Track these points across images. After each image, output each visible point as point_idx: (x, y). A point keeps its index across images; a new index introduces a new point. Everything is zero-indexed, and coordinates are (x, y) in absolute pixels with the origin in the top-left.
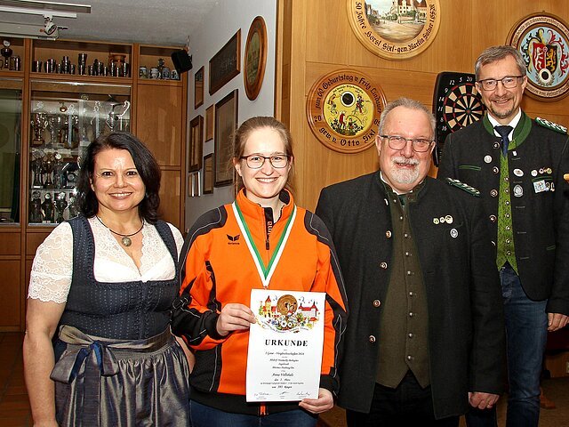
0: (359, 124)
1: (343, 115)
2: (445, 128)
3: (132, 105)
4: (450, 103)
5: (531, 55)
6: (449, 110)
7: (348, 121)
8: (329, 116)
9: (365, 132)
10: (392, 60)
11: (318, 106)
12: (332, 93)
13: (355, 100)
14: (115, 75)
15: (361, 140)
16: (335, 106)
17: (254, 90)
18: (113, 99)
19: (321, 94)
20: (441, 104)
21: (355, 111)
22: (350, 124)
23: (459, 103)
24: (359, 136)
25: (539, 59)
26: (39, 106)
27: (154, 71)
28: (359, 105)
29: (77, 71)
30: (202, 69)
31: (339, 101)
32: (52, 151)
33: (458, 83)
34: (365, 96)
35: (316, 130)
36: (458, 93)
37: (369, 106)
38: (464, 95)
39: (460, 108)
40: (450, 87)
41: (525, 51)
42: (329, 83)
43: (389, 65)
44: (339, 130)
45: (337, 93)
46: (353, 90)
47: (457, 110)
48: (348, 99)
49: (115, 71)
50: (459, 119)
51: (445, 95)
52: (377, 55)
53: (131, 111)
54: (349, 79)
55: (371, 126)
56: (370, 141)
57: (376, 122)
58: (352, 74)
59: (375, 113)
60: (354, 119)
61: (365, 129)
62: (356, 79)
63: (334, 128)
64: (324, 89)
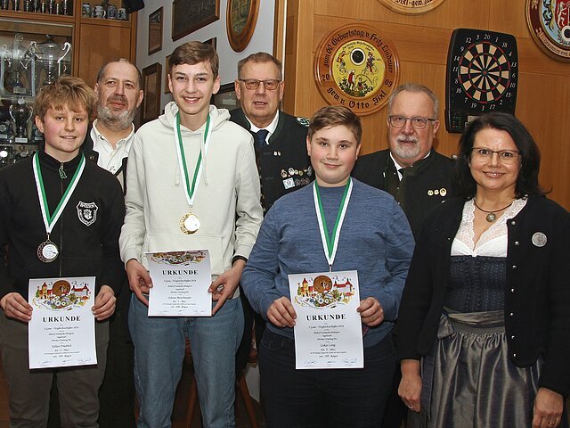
0: (369, 85)
1: (352, 74)
2: (459, 91)
3: (73, 47)
4: (466, 63)
5: (553, 10)
6: (464, 70)
7: (358, 81)
8: (338, 75)
9: (376, 93)
10: (406, 14)
11: (327, 64)
12: (341, 50)
13: (366, 57)
14: (54, 12)
15: (371, 102)
16: (344, 64)
17: (242, 41)
19: (329, 50)
20: (456, 64)
21: (365, 70)
22: (360, 84)
23: (475, 63)
24: (369, 98)
25: (562, 16)
27: (99, 9)
28: (370, 64)
29: (11, 6)
30: (161, 9)
31: (348, 59)
33: (475, 42)
34: (376, 54)
35: (324, 89)
36: (474, 52)
37: (380, 65)
38: (481, 54)
39: (477, 69)
40: (466, 46)
41: (547, 6)
42: (338, 38)
43: (402, 20)
44: (348, 91)
45: (347, 50)
46: (364, 47)
47: (472, 71)
48: (358, 57)
49: (54, 7)
50: (474, 80)
51: (462, 54)
52: (389, 8)
54: (358, 34)
55: (381, 87)
56: (380, 103)
57: (387, 82)
58: (362, 29)
59: (386, 72)
60: (364, 79)
61: (375, 90)
62: (367, 35)
63: (343, 89)
64: (333, 46)
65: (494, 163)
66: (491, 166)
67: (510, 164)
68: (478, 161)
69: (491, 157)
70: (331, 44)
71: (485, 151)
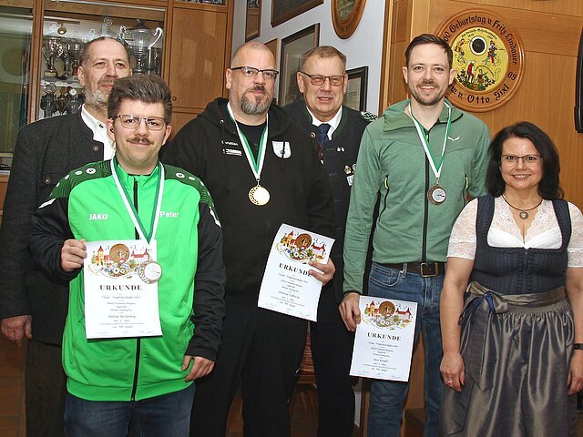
0: (490, 77)
1: (471, 65)
3: (165, 32)
7: (478, 73)
8: (455, 66)
9: (498, 87)
12: (459, 38)
13: (487, 47)
15: (492, 97)
16: (463, 54)
17: (349, 27)
18: (142, 24)
19: (447, 38)
21: (486, 60)
22: (480, 77)
24: (490, 91)
26: (51, 29)
28: (492, 54)
31: (467, 48)
32: (66, 85)
34: (499, 43)
37: (503, 56)
42: (457, 25)
43: (528, 5)
44: (466, 83)
45: (466, 38)
46: (485, 35)
48: (478, 46)
53: (164, 40)
54: (480, 21)
55: (504, 80)
56: (502, 98)
57: (510, 75)
58: (485, 16)
59: (509, 63)
60: (485, 70)
61: (497, 83)
62: (490, 21)
63: (461, 81)
64: (451, 33)
65: (520, 167)
66: (518, 170)
67: (534, 166)
68: (507, 166)
69: (518, 162)
70: (449, 31)
71: (512, 157)
